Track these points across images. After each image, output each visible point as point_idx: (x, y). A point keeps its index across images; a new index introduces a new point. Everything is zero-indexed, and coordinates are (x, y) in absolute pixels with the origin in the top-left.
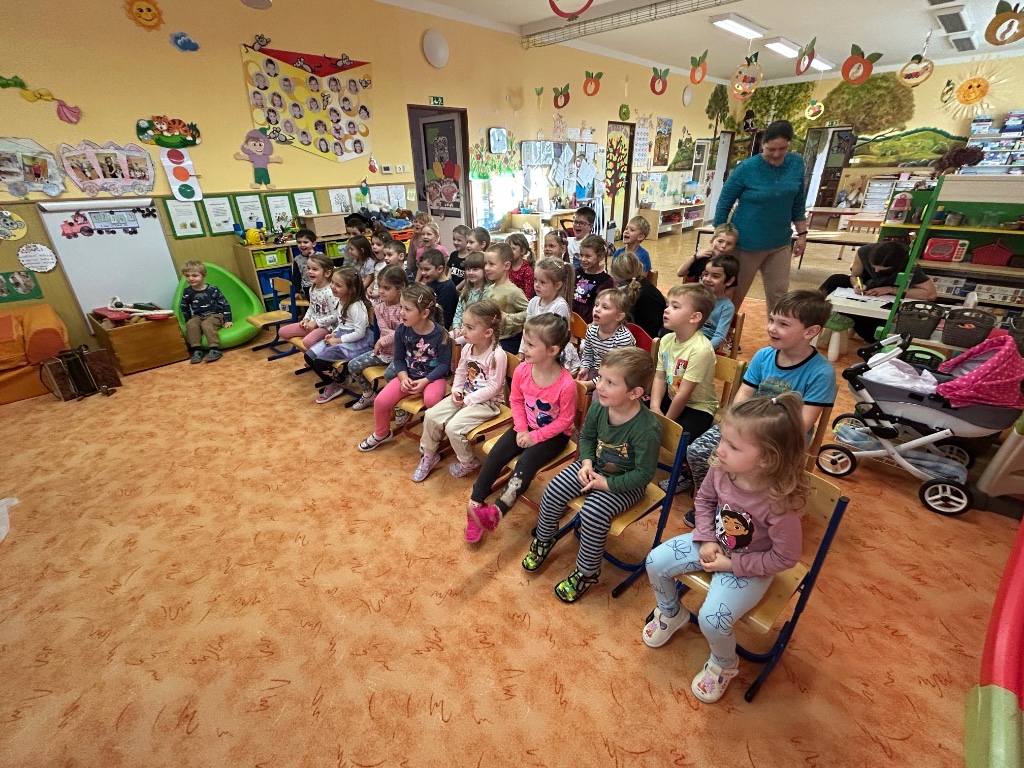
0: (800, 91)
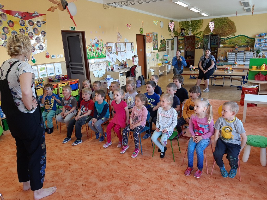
0: (199, 23)
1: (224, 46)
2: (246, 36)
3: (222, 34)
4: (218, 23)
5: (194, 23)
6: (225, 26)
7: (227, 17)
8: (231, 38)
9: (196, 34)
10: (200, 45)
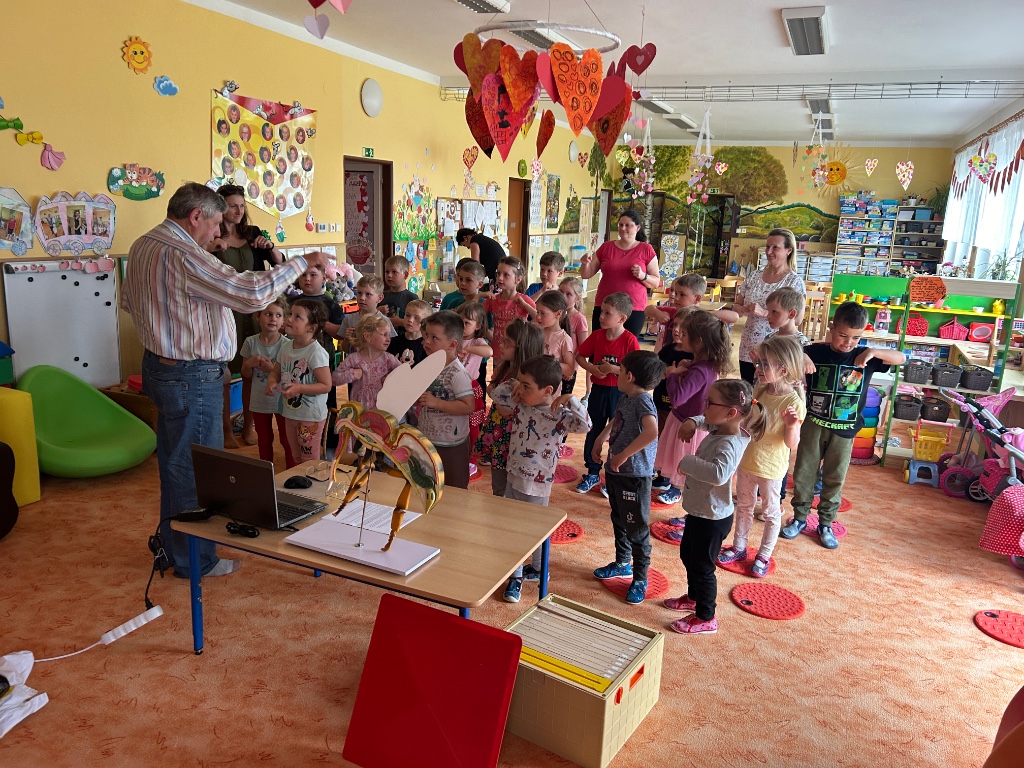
1: (751, 231)
2: (813, 209)
3: (747, 196)
4: (736, 163)
5: (663, 155)
6: (755, 174)
7: (762, 148)
8: (771, 211)
9: (669, 190)
10: (677, 223)
